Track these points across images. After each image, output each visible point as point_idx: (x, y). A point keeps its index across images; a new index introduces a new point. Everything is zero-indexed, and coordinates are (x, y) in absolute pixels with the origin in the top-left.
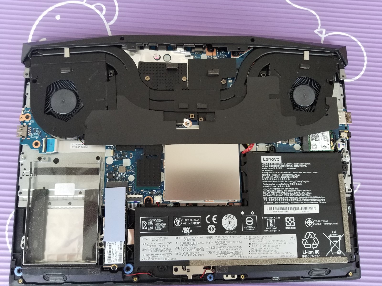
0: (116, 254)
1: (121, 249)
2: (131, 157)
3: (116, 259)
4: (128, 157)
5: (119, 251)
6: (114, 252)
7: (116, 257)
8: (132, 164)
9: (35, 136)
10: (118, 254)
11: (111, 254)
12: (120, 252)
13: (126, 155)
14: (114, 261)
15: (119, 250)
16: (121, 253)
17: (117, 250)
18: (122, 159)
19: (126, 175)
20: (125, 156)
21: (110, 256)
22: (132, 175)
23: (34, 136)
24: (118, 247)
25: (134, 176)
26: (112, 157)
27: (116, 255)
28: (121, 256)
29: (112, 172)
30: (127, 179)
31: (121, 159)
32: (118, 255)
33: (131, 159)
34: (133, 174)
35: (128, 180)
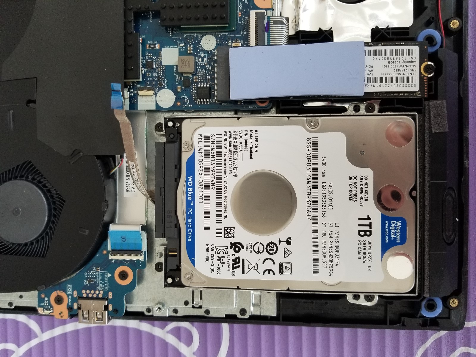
0: (394, 64)
1: (384, 53)
2: (158, 46)
3: (408, 64)
4: (157, 53)
5: (389, 56)
6: (391, 70)
7: (403, 64)
8: (173, 43)
9: (103, 279)
10: (395, 59)
11: (395, 76)
12: (392, 54)
13: (151, 58)
14: (412, 68)
15: (387, 56)
16: (394, 53)
17: (386, 62)
18: (163, 67)
19: (200, 57)
20: (155, 62)
21: (399, 80)
22: (200, 41)
23: (103, 282)
24: (378, 59)
25: (203, 36)
26: (156, 94)
27: (399, 64)
28: (402, 53)
29: (193, 93)
30: (210, 54)
31: (163, 72)
32: (398, 60)
33: (162, 46)
34: (199, 38)
35: (214, 49)
